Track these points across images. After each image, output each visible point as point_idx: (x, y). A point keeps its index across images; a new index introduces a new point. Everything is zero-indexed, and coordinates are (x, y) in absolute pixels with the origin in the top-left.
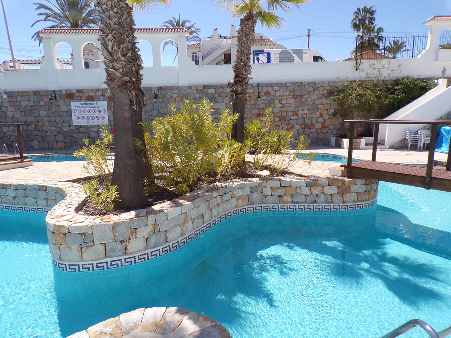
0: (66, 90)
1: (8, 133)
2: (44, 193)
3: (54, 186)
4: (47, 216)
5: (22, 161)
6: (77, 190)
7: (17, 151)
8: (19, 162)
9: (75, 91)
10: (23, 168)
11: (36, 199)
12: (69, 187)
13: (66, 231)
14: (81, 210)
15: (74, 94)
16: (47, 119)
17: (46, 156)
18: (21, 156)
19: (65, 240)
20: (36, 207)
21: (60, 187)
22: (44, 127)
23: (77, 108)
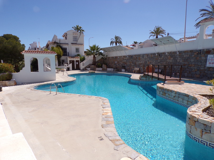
0: (207, 49)
1: (176, 69)
2: (187, 98)
3: (193, 96)
4: (188, 110)
5: (180, 82)
6: (204, 101)
7: (178, 76)
8: (179, 82)
9: (212, 50)
10: (180, 84)
11: (183, 99)
12: (200, 98)
13: (196, 120)
14: (206, 112)
15: (211, 51)
16: (194, 63)
17: (190, 81)
18: (180, 79)
19: (195, 124)
20: (182, 103)
21: (196, 97)
22: (191, 67)
23: (211, 58)
